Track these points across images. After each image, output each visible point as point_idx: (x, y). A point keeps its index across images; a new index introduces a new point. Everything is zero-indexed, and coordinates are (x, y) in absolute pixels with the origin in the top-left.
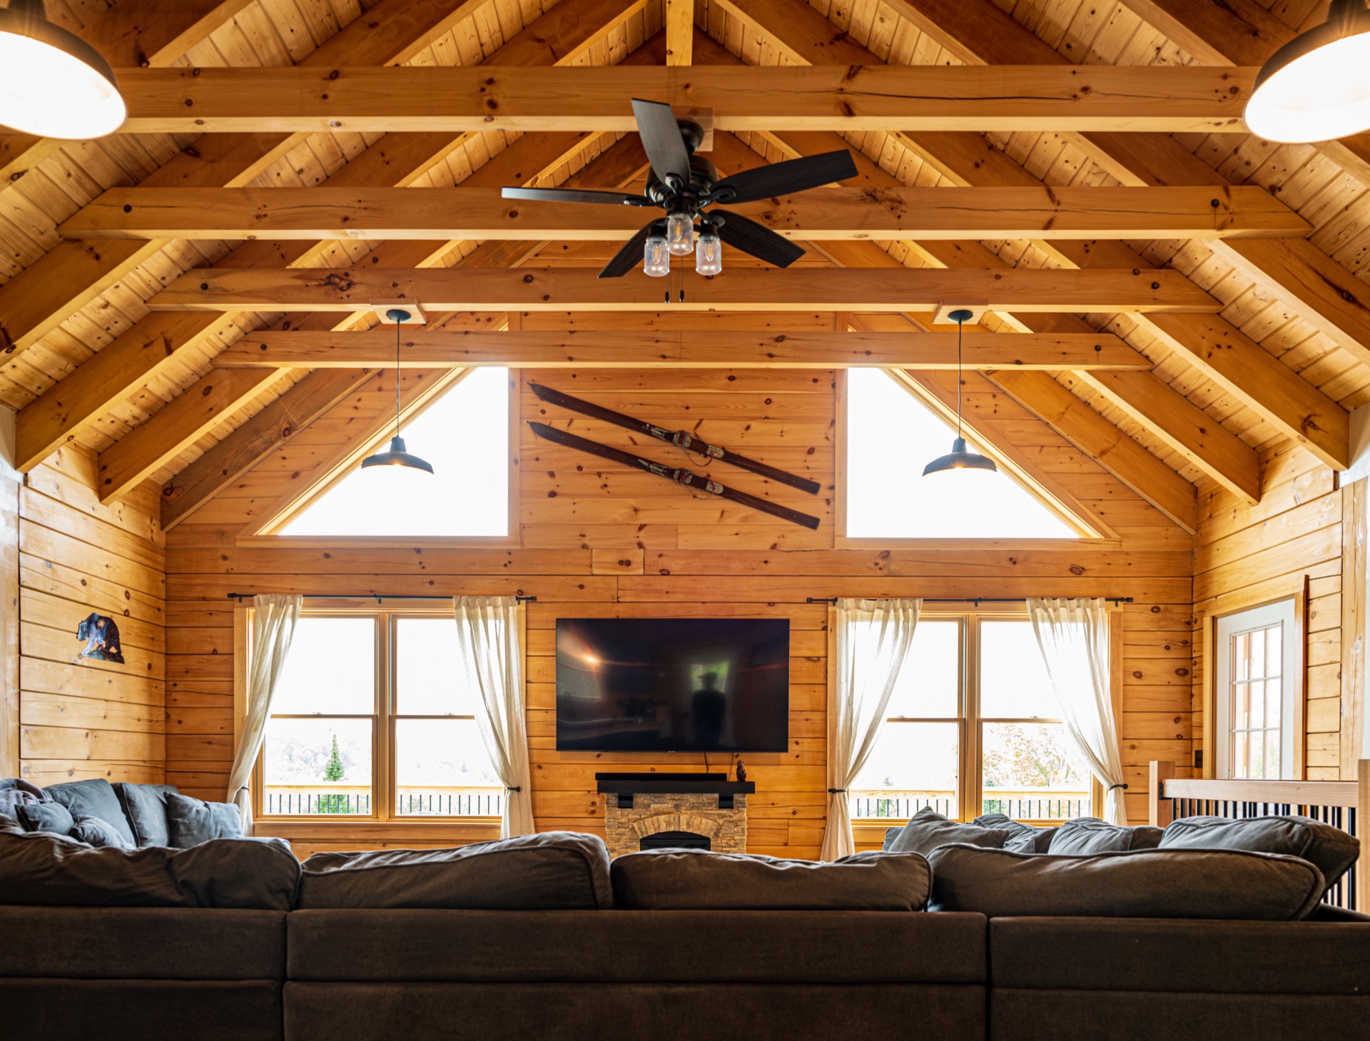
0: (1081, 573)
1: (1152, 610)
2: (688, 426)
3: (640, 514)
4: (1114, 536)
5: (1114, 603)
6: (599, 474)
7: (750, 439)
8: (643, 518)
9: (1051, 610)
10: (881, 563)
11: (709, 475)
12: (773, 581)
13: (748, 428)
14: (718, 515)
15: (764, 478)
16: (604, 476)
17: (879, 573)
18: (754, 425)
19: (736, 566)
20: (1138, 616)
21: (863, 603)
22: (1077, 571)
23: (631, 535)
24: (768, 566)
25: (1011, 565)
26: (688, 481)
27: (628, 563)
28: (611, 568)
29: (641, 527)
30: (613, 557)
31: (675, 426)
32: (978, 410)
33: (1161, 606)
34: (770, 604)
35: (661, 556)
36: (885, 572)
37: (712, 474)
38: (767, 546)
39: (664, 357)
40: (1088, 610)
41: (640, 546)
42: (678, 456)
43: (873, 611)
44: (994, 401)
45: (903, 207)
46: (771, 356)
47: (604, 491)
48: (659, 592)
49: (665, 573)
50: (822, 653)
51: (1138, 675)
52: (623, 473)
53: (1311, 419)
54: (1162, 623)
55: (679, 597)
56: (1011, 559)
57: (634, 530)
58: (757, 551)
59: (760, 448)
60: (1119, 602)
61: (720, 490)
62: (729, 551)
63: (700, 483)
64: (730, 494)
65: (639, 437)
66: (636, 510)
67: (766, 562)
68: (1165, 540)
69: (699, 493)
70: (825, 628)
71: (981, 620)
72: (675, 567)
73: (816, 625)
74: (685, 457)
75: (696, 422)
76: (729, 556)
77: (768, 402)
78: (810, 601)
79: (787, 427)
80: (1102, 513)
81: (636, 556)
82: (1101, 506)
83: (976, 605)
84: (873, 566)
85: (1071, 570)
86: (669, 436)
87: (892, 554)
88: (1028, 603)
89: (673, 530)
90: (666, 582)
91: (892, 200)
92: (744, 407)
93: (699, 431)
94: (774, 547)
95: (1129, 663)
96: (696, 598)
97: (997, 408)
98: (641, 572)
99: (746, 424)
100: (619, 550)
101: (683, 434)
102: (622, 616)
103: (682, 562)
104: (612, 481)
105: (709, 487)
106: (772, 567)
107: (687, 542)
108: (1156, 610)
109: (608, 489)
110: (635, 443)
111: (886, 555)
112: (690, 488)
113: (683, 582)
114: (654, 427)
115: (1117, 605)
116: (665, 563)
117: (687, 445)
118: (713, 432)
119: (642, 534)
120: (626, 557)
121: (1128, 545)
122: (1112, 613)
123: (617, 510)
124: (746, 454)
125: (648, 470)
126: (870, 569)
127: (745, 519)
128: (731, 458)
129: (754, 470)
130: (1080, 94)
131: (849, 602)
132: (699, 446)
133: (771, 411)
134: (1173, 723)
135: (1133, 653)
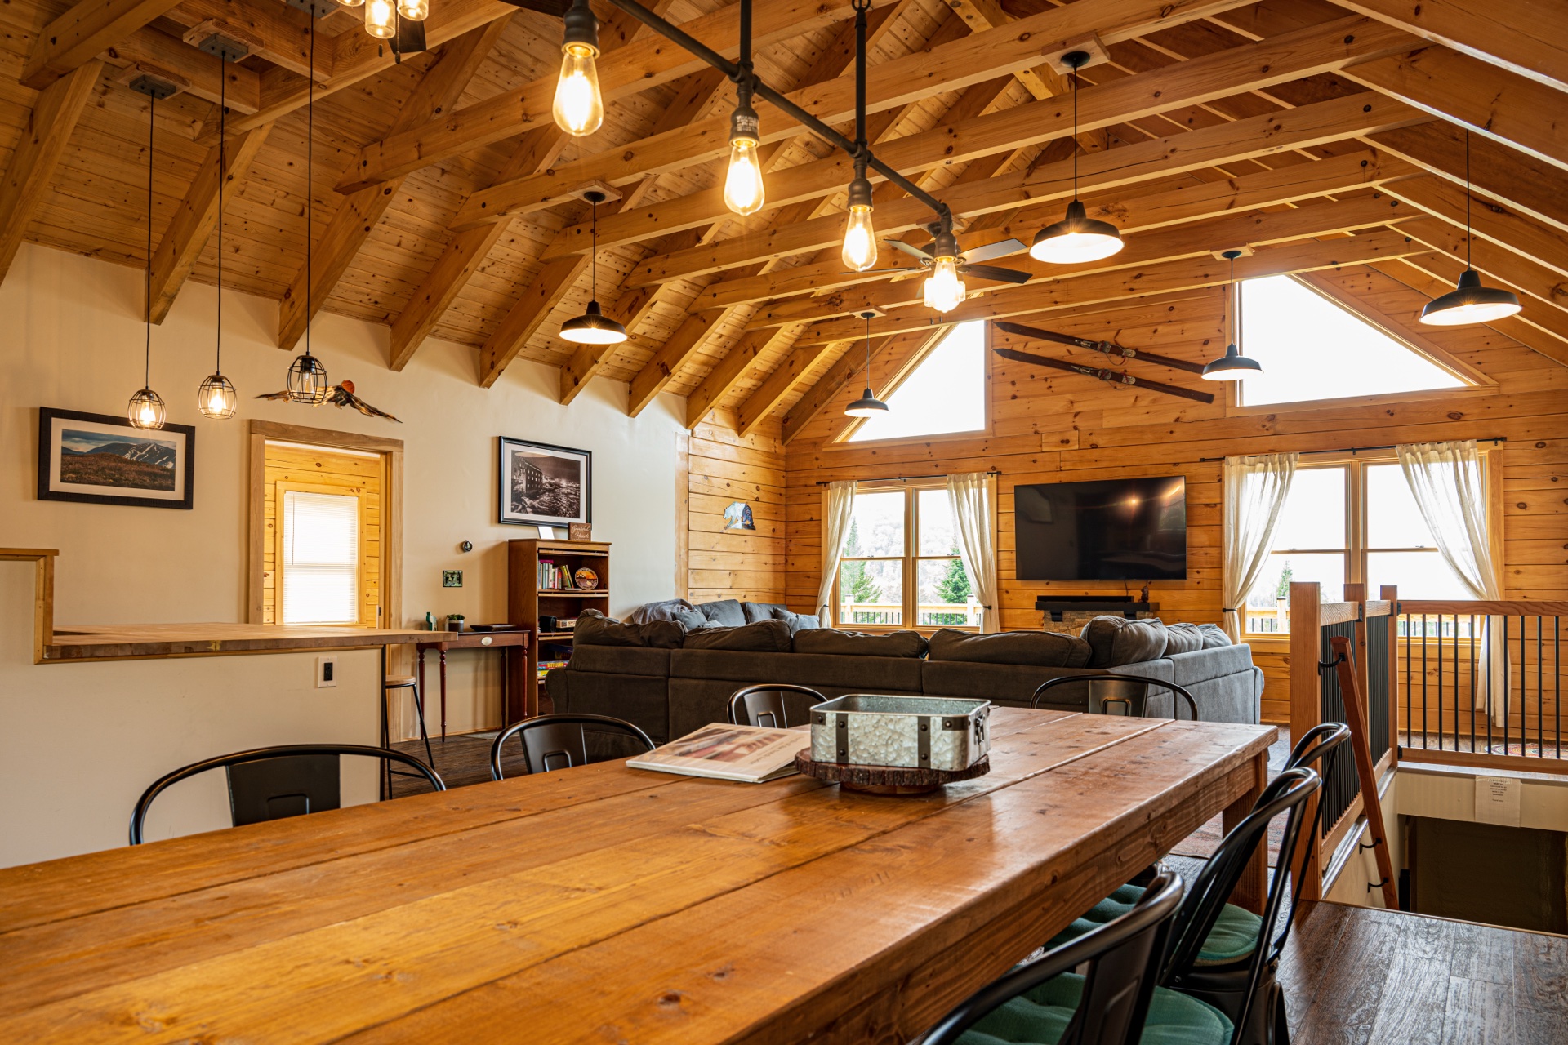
0: (1459, 418)
1: (1537, 446)
2: (1108, 336)
3: (1075, 405)
4: (1491, 382)
5: (1493, 442)
6: (1046, 379)
7: (1157, 339)
8: (1077, 408)
9: (1419, 454)
10: (1268, 425)
11: (1126, 371)
12: (1178, 447)
13: (1155, 331)
14: (1133, 400)
15: (1168, 368)
16: (1049, 380)
17: (1266, 433)
18: (1160, 328)
19: (1148, 438)
20: (1521, 453)
21: (1247, 459)
22: (1455, 416)
23: (1069, 421)
24: (1173, 435)
25: (1388, 416)
26: (1109, 377)
27: (1067, 442)
28: (1056, 446)
29: (1076, 415)
30: (1057, 438)
31: (1098, 337)
32: (1354, 289)
33: (1546, 442)
34: (1175, 464)
35: (1091, 434)
36: (1271, 432)
37: (1128, 370)
38: (1171, 419)
39: (1056, 303)
40: (1457, 451)
41: (1076, 428)
42: (1103, 359)
43: (1254, 465)
44: (1369, 280)
45: (1127, 214)
46: (1132, 290)
47: (1049, 392)
48: (1089, 461)
49: (1094, 446)
50: (1218, 500)
51: (1523, 506)
52: (1063, 377)
53: (1560, 287)
54: (1548, 457)
55: (1105, 464)
56: (1388, 412)
57: (1070, 418)
58: (1165, 424)
59: (1165, 345)
60: (1499, 442)
61: (1133, 381)
62: (1141, 426)
63: (1118, 377)
64: (1141, 383)
65: (1073, 349)
66: (1072, 402)
67: (1171, 432)
68: (1548, 381)
69: (1118, 385)
70: (1220, 481)
71: (1366, 464)
72: (1101, 442)
73: (1213, 478)
74: (1107, 359)
75: (1115, 332)
76: (1141, 430)
77: (1171, 309)
78: (1203, 460)
79: (1186, 326)
80: (1479, 363)
81: (1073, 436)
82: (1478, 357)
83: (1354, 453)
84: (1261, 428)
85: (1449, 416)
86: (1094, 345)
87: (1278, 417)
88: (1397, 449)
89: (1099, 414)
90: (1096, 453)
91: (1119, 210)
92: (1152, 315)
93: (1119, 339)
94: (1177, 420)
95: (1512, 496)
96: (1117, 463)
97: (1371, 285)
98: (1077, 447)
99: (1153, 328)
100: (1061, 432)
101: (1104, 343)
102: (1065, 480)
103: (1107, 438)
104: (1055, 383)
105: (1124, 380)
106: (1176, 436)
107: (1109, 422)
108: (1540, 445)
109: (1052, 389)
110: (1071, 354)
111: (1272, 418)
112: (1111, 382)
113: (1108, 452)
114: (1082, 340)
115: (1496, 444)
116: (1094, 439)
117: (1107, 350)
118: (1128, 339)
119: (1077, 419)
120: (1066, 436)
121: (1507, 389)
122: (1491, 452)
123: (1058, 404)
124: (1154, 351)
125: (1080, 372)
126: (1258, 430)
127: (1154, 401)
128: (1141, 355)
129: (1160, 363)
130: (1169, 154)
131: (1233, 460)
132: (1117, 350)
133: (1174, 316)
134: (1562, 549)
135: (1514, 486)
